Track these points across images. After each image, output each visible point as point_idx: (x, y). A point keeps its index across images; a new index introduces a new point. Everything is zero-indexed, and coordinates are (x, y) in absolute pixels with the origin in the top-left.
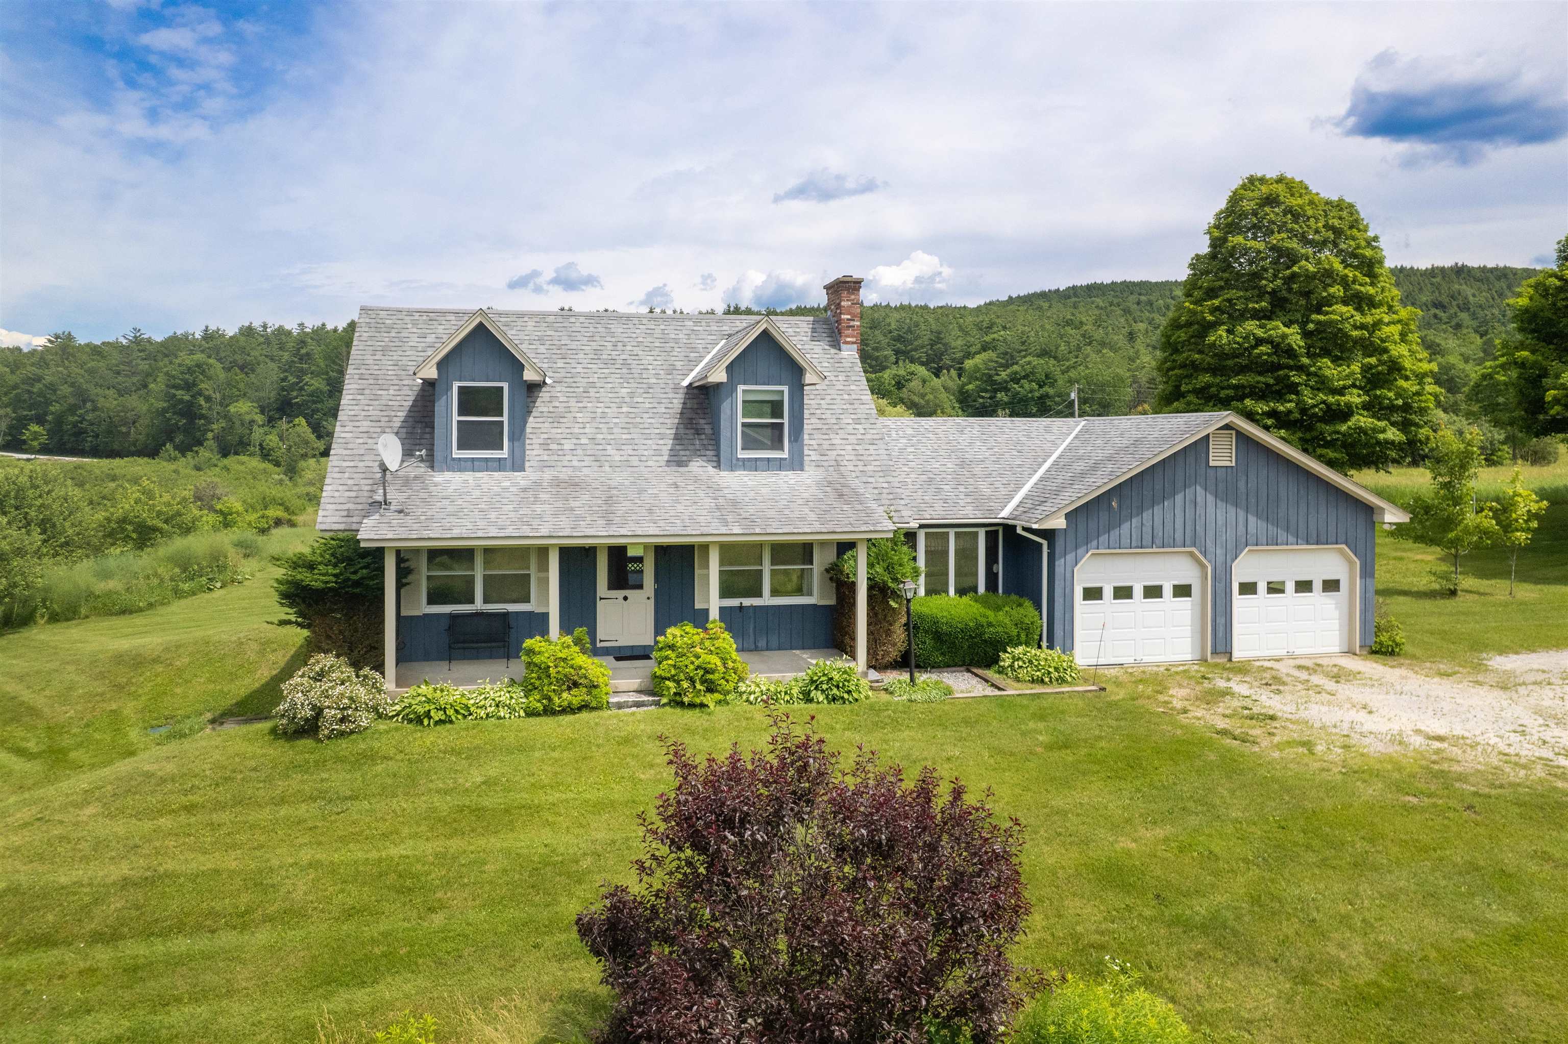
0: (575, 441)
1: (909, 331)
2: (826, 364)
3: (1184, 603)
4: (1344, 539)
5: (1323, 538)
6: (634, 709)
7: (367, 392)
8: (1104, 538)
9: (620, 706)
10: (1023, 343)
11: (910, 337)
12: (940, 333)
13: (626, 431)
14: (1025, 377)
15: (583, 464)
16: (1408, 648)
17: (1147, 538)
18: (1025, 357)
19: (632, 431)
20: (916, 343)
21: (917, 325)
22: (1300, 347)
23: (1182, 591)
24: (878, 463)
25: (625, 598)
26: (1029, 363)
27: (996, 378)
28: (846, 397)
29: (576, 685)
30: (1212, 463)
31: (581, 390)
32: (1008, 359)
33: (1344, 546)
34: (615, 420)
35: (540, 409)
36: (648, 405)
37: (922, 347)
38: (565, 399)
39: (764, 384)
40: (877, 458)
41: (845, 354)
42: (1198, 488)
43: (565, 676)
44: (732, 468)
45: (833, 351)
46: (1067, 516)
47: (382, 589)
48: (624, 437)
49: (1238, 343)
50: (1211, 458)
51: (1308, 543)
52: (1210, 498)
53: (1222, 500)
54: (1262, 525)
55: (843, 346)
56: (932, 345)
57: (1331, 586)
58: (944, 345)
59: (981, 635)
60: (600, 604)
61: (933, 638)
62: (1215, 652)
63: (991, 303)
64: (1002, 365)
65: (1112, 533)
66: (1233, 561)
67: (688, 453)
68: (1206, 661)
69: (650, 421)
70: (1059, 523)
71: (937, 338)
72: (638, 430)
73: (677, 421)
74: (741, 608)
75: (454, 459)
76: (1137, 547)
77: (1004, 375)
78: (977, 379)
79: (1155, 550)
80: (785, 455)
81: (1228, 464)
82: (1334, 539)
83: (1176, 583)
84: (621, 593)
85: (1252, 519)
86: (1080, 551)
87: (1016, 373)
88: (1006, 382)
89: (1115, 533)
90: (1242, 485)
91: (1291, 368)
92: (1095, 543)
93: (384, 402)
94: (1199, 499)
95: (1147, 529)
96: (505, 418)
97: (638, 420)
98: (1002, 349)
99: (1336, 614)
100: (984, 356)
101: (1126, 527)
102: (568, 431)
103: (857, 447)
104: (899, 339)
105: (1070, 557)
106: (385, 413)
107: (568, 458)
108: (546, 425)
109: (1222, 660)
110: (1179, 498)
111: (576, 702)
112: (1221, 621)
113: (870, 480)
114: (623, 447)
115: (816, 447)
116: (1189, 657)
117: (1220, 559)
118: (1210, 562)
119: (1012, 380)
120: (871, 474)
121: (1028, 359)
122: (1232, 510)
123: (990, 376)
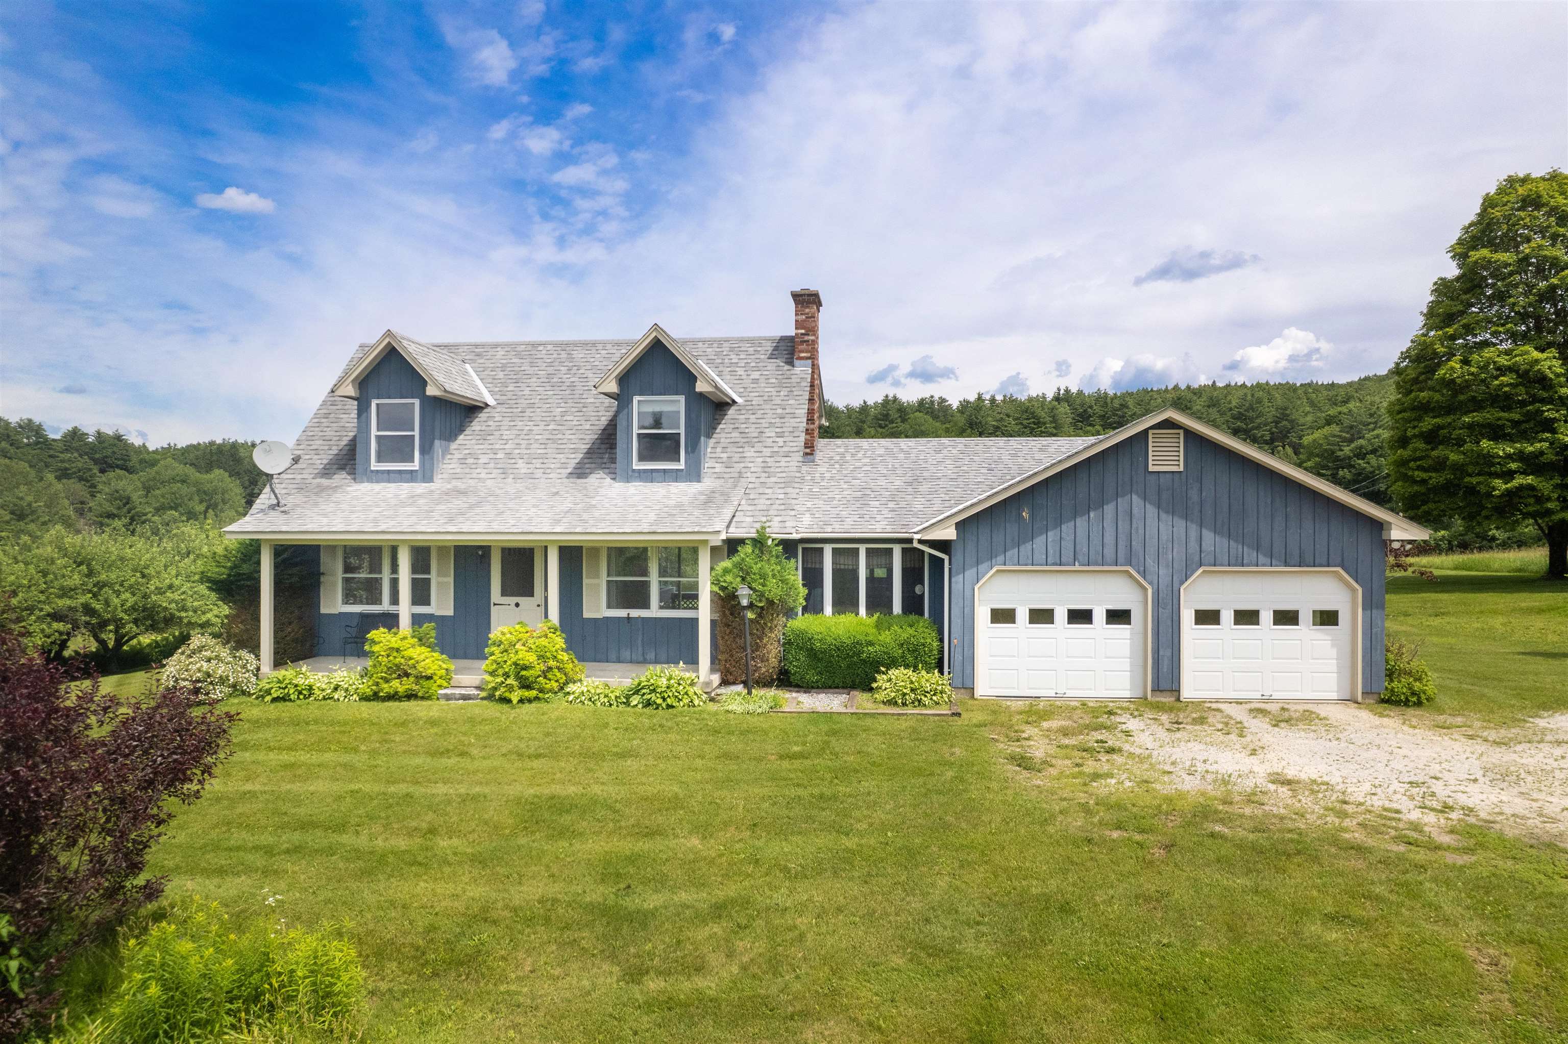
0: (492, 456)
1: (1251, 408)
2: (774, 381)
3: (1121, 631)
4: (1339, 560)
5: (1309, 558)
6: (461, 702)
7: (332, 415)
8: (1012, 553)
9: (448, 698)
10: (1371, 415)
11: (1251, 414)
12: (1286, 409)
13: (543, 446)
14: (1374, 451)
15: (491, 476)
16: (1442, 700)
17: (1068, 554)
18: (1373, 430)
19: (548, 446)
20: (1258, 421)
21: (1259, 401)
22: (1558, 375)
23: (1118, 616)
24: (784, 475)
25: (517, 605)
26: (1378, 436)
27: (1339, 453)
28: (779, 411)
29: (407, 675)
30: (1151, 468)
31: (519, 410)
32: (1354, 433)
33: (1339, 569)
34: (537, 437)
35: (473, 428)
36: (575, 423)
37: (1265, 425)
38: (500, 419)
39: (661, 394)
40: (786, 469)
41: (797, 370)
42: (1134, 497)
43: (396, 665)
44: (628, 480)
45: (787, 367)
46: (958, 525)
47: (258, 581)
48: (539, 451)
49: (1472, 374)
50: (1150, 462)
51: (1286, 564)
52: (1151, 510)
53: (1167, 512)
54: (1223, 542)
55: (797, 362)
56: (1277, 423)
57: (1327, 618)
58: (1292, 421)
59: (859, 654)
60: (494, 609)
61: (809, 656)
62: (1157, 689)
63: (1367, 379)
64: (1345, 440)
65: (1022, 548)
66: (1182, 583)
67: (593, 466)
68: (1146, 699)
69: (570, 437)
70: (949, 533)
71: (1283, 415)
72: (555, 446)
73: (596, 436)
74: (629, 618)
75: (372, 471)
76: (1054, 564)
77: (1347, 450)
78: (1317, 456)
79: (1077, 567)
80: (681, 465)
81: (1175, 469)
82: (1324, 562)
83: (1111, 607)
84: (513, 600)
85: (1208, 535)
86: (982, 567)
87: (1361, 447)
88: (1350, 458)
89: (1026, 548)
90: (1194, 495)
91: (1543, 401)
92: (1001, 558)
93: (342, 424)
94: (1135, 511)
95: (1068, 545)
96: (416, 433)
97: (560, 436)
98: (1347, 423)
99: (1334, 652)
100: (1327, 430)
101: (1040, 541)
102: (490, 447)
103: (768, 460)
104: (1239, 417)
105: (970, 573)
106: (338, 434)
107: (478, 471)
108: (473, 442)
109: (1167, 699)
110: (1109, 509)
111: (401, 689)
112: (1165, 653)
113: (767, 491)
114: (534, 461)
115: (724, 460)
116: (1127, 694)
117: (1165, 580)
118: (1150, 583)
119: (1355, 456)
120: (771, 485)
121: (1376, 432)
122: (1180, 524)
123: (1333, 452)
